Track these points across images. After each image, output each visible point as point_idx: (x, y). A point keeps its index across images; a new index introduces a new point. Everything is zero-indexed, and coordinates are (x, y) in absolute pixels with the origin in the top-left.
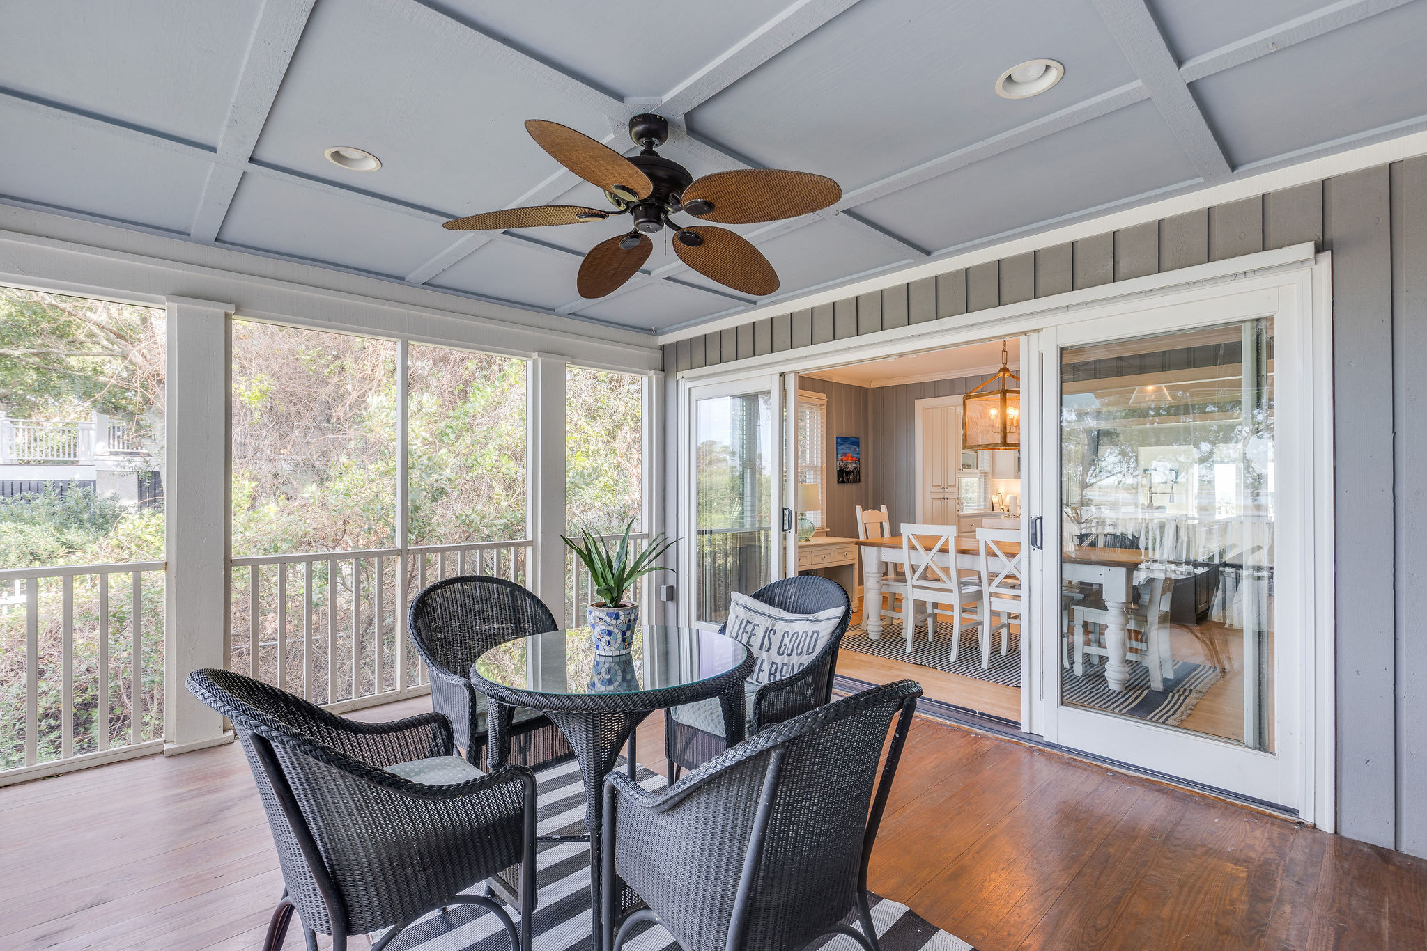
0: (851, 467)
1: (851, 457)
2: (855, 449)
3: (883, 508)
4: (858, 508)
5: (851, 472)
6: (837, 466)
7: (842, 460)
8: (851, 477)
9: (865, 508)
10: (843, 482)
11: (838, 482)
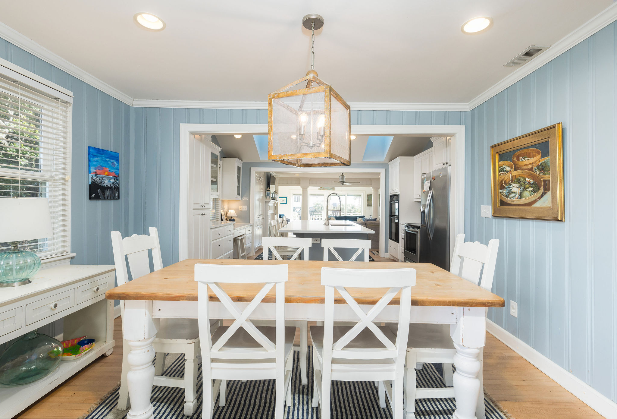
0: (108, 182)
1: (108, 171)
2: (114, 164)
3: (153, 230)
4: (115, 235)
5: (108, 188)
6: (88, 180)
7: (96, 174)
8: (108, 193)
9: (125, 234)
10: (97, 198)
11: (91, 198)
